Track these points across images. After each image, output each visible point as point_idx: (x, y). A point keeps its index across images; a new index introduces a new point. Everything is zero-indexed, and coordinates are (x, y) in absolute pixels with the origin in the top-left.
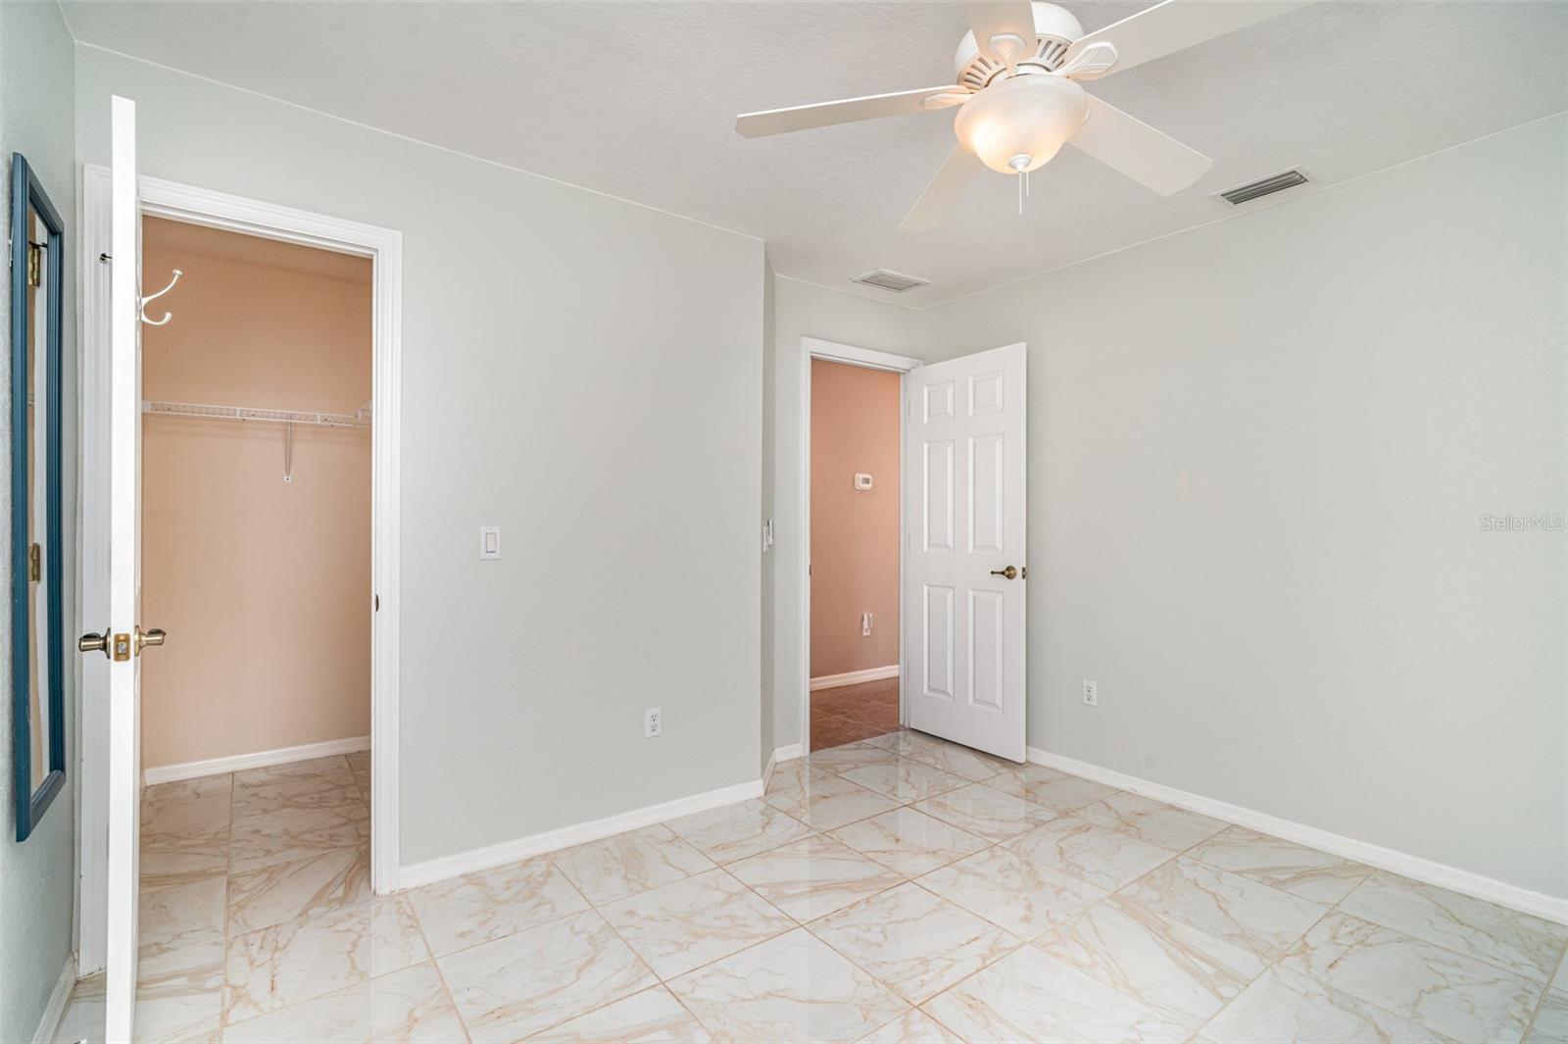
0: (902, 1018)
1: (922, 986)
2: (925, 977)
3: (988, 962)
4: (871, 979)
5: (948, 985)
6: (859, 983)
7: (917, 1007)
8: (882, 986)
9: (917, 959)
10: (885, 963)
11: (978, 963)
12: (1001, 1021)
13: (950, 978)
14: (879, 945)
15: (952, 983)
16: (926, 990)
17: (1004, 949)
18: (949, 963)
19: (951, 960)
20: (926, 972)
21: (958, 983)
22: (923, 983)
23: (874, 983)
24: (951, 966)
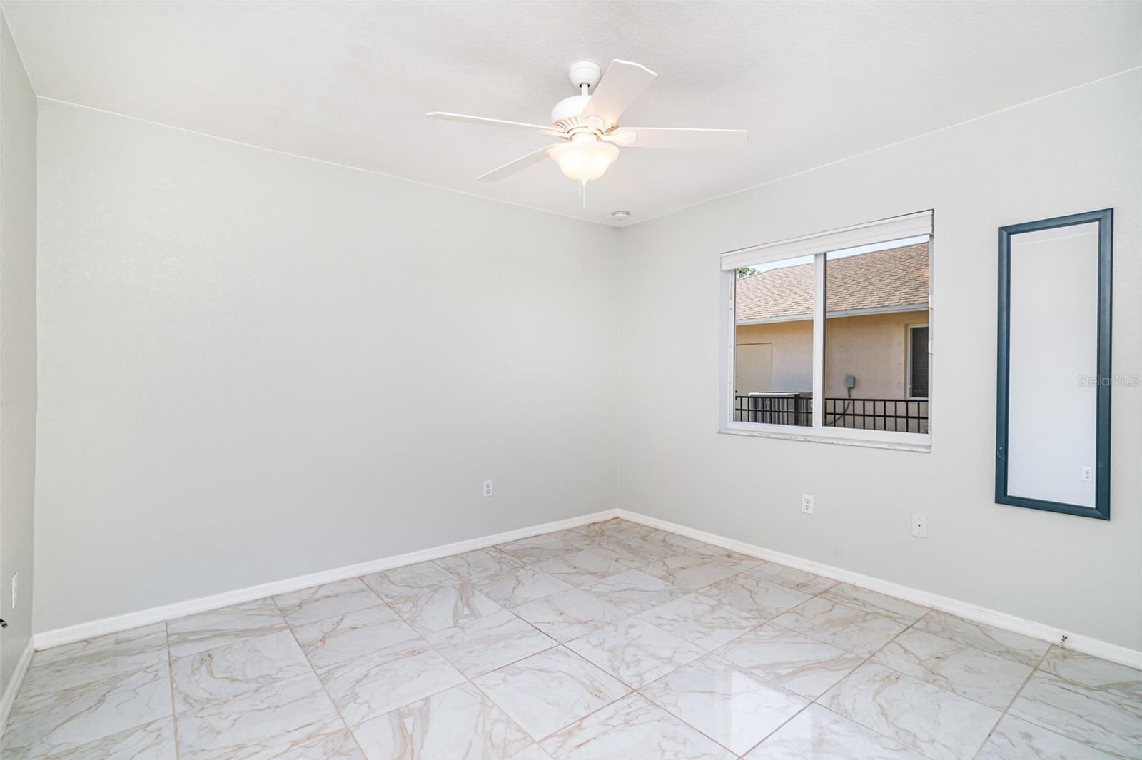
0: (644, 684)
1: (631, 704)
2: (627, 710)
3: (578, 723)
4: (666, 709)
5: (613, 705)
6: (676, 705)
7: (635, 691)
8: (659, 703)
9: (633, 725)
10: (659, 721)
11: (585, 722)
12: (583, 684)
13: (609, 711)
14: (665, 737)
15: (610, 706)
16: (628, 701)
17: (559, 736)
18: (608, 722)
19: (607, 725)
20: (627, 714)
21: (605, 707)
22: (629, 706)
23: (665, 706)
24: (607, 719)
